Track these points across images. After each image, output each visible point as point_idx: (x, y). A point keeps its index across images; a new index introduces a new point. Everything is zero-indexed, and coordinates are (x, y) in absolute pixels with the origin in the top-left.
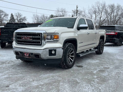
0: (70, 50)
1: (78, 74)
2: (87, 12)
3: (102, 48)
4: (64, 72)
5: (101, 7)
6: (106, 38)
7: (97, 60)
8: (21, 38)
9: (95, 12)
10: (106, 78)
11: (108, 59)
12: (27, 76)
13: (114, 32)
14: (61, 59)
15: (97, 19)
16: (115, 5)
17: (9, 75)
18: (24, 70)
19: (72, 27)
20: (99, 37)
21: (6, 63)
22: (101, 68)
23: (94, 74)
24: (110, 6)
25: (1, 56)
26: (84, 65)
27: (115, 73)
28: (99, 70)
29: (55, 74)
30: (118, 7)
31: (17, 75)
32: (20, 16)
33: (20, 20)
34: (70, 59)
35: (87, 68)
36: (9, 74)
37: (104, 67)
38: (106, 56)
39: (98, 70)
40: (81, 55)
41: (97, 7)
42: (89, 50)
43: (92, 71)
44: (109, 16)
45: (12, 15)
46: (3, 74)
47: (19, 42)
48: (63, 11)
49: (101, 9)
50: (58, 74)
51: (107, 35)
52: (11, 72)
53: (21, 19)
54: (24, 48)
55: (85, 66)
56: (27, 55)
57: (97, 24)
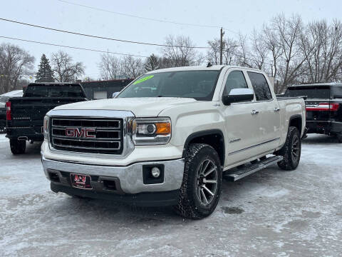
0: (205, 163)
1: (229, 235)
2: (249, 45)
3: (294, 151)
4: (187, 230)
5: (288, 30)
6: (307, 119)
7: (284, 189)
8: (63, 133)
9: (272, 46)
10: (311, 249)
11: (315, 185)
12: (82, 246)
13: (330, 103)
14: (179, 190)
15: (278, 64)
16: (328, 25)
17: (30, 241)
18: (74, 224)
19: (209, 98)
20: (288, 121)
21: (24, 202)
22: (296, 216)
23: (277, 236)
24: (313, 28)
25: (12, 180)
26: (246, 205)
27: (338, 232)
28: (291, 220)
29: (162, 237)
30: (336, 29)
31: (52, 240)
32: (67, 61)
33: (65, 73)
34: (204, 190)
35: (253, 217)
36: (31, 237)
37: (303, 211)
38: (308, 175)
39: (286, 222)
40: (236, 177)
41: (276, 32)
42: (259, 160)
43: (268, 227)
44: (313, 56)
45: (44, 59)
46: (14, 238)
47: (59, 144)
48: (184, 45)
49: (289, 37)
50: (169, 237)
51: (308, 111)
52: (37, 232)
53: (69, 70)
54: (74, 162)
55: (248, 209)
56: (81, 181)
57: (279, 79)
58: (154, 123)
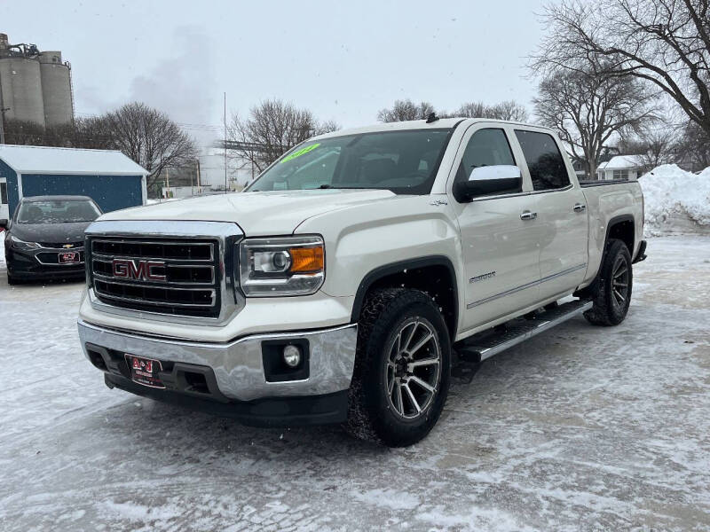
56: (144, 370)
58: (286, 249)
